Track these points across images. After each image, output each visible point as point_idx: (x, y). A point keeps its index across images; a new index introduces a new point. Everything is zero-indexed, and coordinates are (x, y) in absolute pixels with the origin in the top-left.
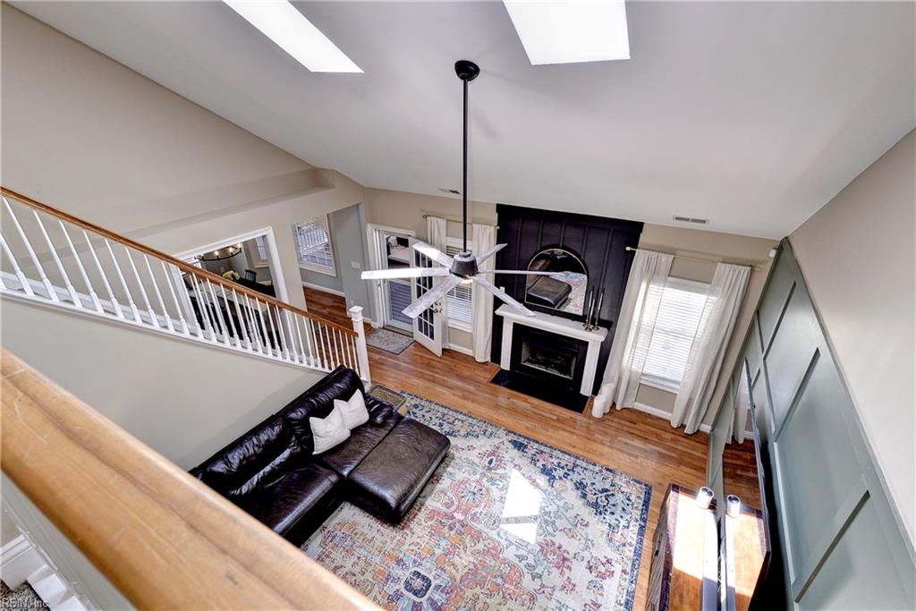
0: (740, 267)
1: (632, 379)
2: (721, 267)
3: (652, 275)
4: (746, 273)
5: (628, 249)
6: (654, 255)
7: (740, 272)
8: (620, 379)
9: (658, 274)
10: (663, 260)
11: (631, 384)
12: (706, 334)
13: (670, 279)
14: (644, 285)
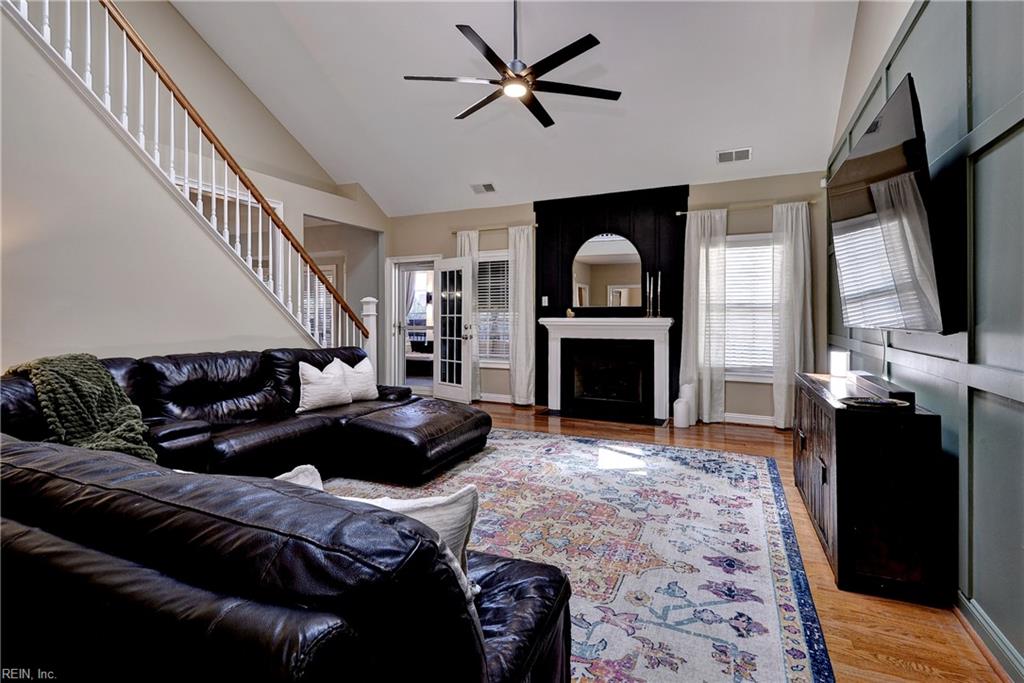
0: (797, 204)
1: (715, 378)
2: (778, 209)
3: (709, 237)
4: (804, 209)
5: (678, 214)
6: (707, 213)
7: (798, 209)
8: (700, 381)
9: (715, 235)
10: (717, 217)
11: (715, 387)
12: (784, 285)
13: (729, 238)
14: (703, 251)
